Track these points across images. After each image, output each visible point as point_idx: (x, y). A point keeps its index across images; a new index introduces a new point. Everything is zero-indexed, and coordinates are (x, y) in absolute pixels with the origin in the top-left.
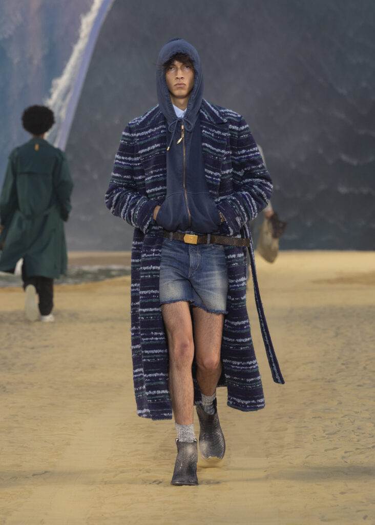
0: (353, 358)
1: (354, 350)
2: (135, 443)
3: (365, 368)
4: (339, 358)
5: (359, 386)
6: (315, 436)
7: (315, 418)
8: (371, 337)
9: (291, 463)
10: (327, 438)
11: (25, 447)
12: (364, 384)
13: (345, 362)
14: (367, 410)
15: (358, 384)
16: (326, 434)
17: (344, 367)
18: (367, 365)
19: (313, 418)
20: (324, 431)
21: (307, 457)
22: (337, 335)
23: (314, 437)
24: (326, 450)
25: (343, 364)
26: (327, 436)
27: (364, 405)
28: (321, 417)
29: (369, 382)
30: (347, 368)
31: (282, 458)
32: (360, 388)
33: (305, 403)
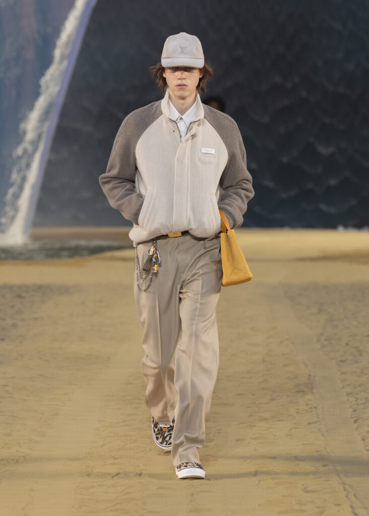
2: (122, 414)
3: (347, 344)
4: (322, 334)
5: (342, 361)
6: (298, 409)
7: (298, 392)
9: (274, 436)
10: (310, 412)
11: (16, 417)
12: (346, 359)
13: (327, 338)
14: (349, 385)
15: (341, 359)
16: (310, 408)
17: (326, 343)
18: (349, 341)
19: (296, 392)
20: (307, 405)
21: (291, 429)
22: (320, 311)
23: (298, 411)
24: (309, 424)
25: (326, 340)
26: (310, 410)
27: (346, 380)
28: (304, 391)
29: (351, 357)
31: (266, 430)
32: (342, 363)
33: (288, 378)
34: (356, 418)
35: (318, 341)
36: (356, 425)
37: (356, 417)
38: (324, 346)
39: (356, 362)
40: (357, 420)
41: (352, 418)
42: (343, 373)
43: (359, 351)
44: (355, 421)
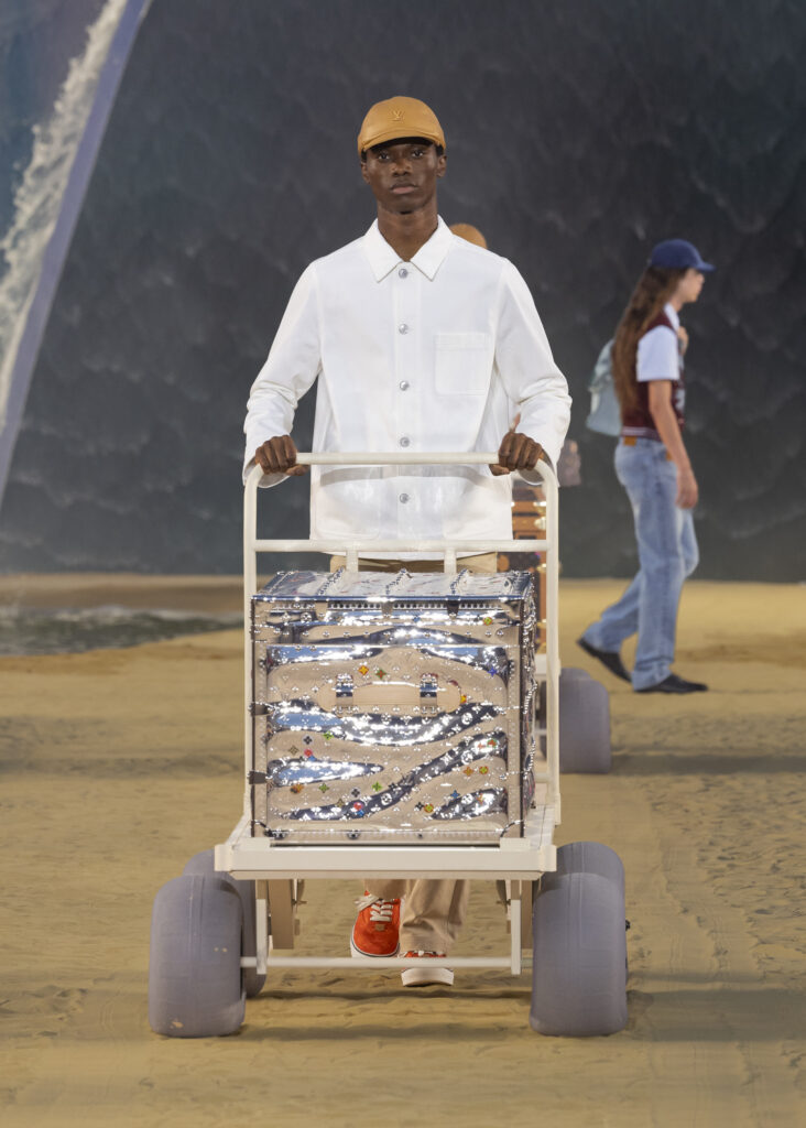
0: (746, 844)
1: (749, 825)
3: (775, 869)
4: (711, 844)
5: (761, 912)
8: (793, 793)
12: (773, 907)
13: (725, 854)
15: (759, 906)
17: (723, 865)
18: (779, 861)
22: (707, 790)
25: (721, 858)
27: (771, 958)
29: (784, 902)
30: (732, 866)
32: (763, 915)
34: (795, 1055)
35: (703, 860)
36: (796, 1071)
37: (792, 1052)
38: (716, 874)
39: (799, 915)
40: (799, 1059)
41: (784, 1054)
42: (763, 943)
43: (803, 887)
44: (794, 1063)
